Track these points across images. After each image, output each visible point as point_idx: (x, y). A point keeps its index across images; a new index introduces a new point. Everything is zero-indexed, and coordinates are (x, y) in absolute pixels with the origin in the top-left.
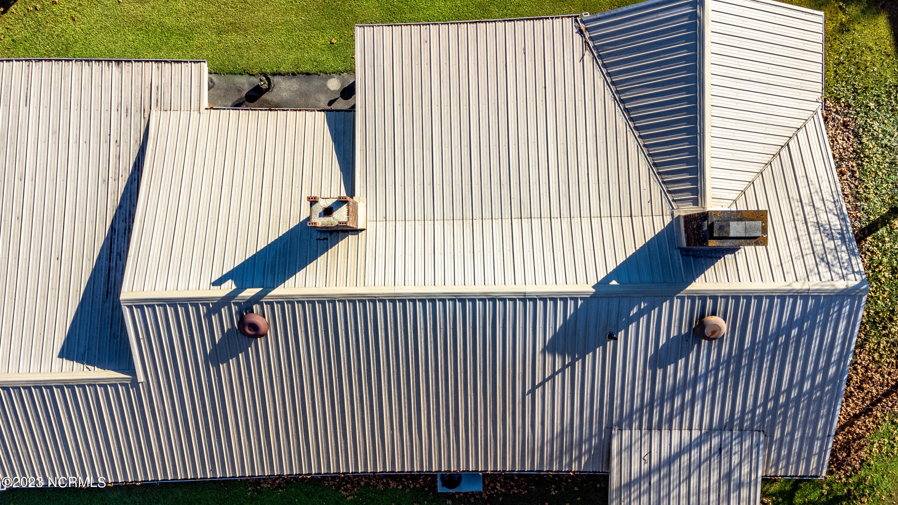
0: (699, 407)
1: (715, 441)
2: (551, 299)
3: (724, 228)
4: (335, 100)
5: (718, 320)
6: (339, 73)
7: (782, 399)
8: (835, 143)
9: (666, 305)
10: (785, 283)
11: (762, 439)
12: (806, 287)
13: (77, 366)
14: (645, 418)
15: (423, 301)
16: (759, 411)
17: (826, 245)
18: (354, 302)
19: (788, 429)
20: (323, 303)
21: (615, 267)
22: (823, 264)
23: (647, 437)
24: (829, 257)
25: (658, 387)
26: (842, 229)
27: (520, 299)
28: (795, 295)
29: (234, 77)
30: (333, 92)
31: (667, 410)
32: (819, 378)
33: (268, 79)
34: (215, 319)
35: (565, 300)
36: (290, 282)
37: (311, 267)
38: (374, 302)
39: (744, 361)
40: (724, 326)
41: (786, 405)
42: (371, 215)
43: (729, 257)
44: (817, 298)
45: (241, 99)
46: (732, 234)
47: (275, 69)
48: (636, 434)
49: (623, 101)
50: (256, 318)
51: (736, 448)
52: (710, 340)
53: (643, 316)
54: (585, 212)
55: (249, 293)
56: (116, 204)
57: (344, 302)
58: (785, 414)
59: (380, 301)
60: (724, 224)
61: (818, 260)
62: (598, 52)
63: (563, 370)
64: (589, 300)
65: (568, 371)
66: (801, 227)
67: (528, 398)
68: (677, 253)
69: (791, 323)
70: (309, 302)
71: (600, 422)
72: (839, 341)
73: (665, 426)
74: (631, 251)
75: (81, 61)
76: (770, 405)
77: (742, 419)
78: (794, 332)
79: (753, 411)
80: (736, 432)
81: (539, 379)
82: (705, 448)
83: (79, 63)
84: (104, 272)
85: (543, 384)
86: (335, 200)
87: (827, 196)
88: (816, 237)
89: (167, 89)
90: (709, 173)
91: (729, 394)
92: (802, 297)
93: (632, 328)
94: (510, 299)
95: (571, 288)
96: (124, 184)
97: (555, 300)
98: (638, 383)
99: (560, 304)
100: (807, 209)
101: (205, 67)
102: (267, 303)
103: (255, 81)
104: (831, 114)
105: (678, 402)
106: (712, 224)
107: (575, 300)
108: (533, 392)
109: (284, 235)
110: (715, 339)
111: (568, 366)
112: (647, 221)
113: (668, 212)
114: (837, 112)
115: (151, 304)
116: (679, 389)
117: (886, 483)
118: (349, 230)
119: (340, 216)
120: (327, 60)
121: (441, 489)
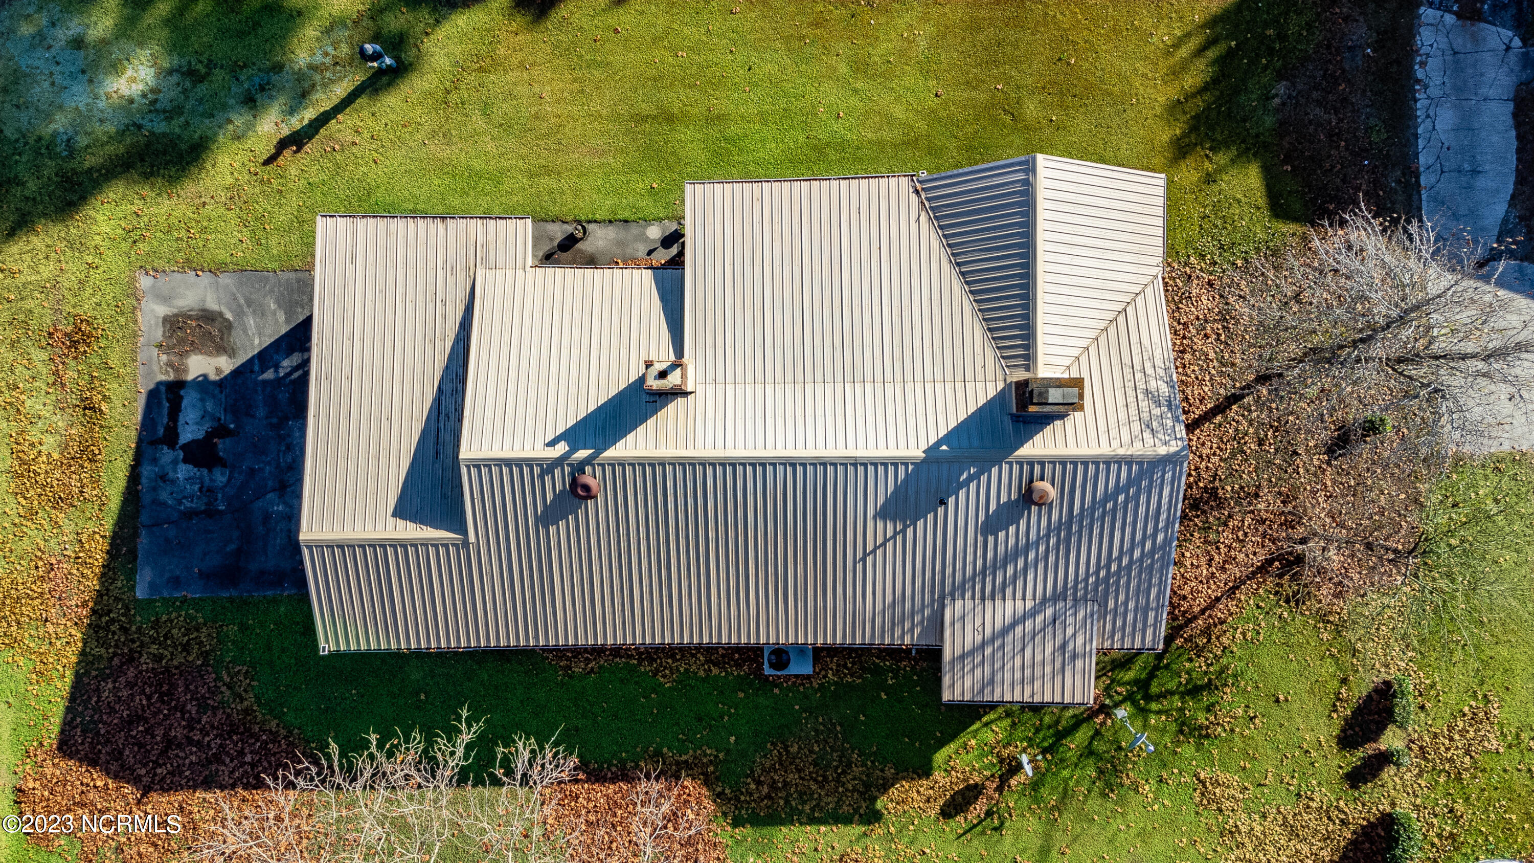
0: (1032, 575)
1: (1049, 612)
2: (882, 464)
3: (1043, 394)
4: (655, 249)
5: (1045, 485)
6: (661, 220)
7: (1114, 568)
8: (1200, 303)
9: (995, 471)
10: (1110, 449)
11: (1096, 608)
12: (1129, 453)
13: (411, 525)
14: (978, 588)
15: (753, 465)
16: (1091, 580)
17: (1152, 412)
18: (684, 465)
19: (1121, 598)
20: (653, 466)
21: (946, 432)
22: (1148, 431)
23: (981, 607)
24: (1154, 423)
25: (990, 555)
26: (1169, 396)
27: (851, 464)
28: (1120, 461)
29: (545, 224)
30: (653, 241)
31: (999, 580)
32: (1148, 545)
33: (583, 227)
34: (548, 479)
35: (896, 465)
36: (621, 444)
37: (641, 429)
38: (704, 465)
39: (1075, 528)
40: (1053, 493)
41: (1118, 573)
42: (700, 378)
43: (1058, 423)
44: (1140, 463)
45: (553, 248)
46: (1050, 401)
47: (590, 216)
48: (969, 604)
49: (958, 264)
50: (587, 479)
51: (1070, 620)
52: (1040, 505)
53: (972, 481)
54: (919, 377)
55: (582, 454)
56: (443, 365)
57: (674, 465)
58: (1117, 583)
59: (710, 464)
60: (1043, 390)
61: (1143, 426)
62: (934, 213)
63: (894, 537)
64: (919, 465)
65: (899, 539)
66: (1130, 392)
67: (859, 566)
68: (1007, 420)
69: (1118, 490)
70: (639, 464)
71: (933, 592)
72: (1164, 507)
73: (998, 596)
74: (962, 417)
75: (406, 217)
76: (1102, 573)
77: (1075, 587)
78: (1121, 498)
79: (1086, 580)
80: (1070, 603)
81: (870, 547)
82: (1039, 619)
83: (405, 220)
84: (433, 434)
85: (874, 551)
86: (669, 364)
87: (1159, 363)
88: (1144, 404)
89: (492, 246)
90: (1041, 339)
91: (1062, 562)
92: (1126, 463)
93: (962, 493)
94: (841, 464)
95: (902, 452)
96: (451, 344)
97: (885, 465)
98: (970, 550)
99: (891, 469)
100: (1139, 376)
101: (529, 221)
102: (599, 465)
103: (569, 229)
104: (1195, 272)
105: (1010, 571)
106: (1032, 390)
107: (906, 465)
108: (864, 560)
109: (613, 397)
110: (1044, 504)
111: (899, 533)
112: (980, 386)
113: (1002, 378)
114: (1201, 270)
115: (488, 463)
116: (1011, 556)
117: (1251, 673)
118: (679, 393)
119: (674, 378)
120: (647, 206)
121: (767, 670)
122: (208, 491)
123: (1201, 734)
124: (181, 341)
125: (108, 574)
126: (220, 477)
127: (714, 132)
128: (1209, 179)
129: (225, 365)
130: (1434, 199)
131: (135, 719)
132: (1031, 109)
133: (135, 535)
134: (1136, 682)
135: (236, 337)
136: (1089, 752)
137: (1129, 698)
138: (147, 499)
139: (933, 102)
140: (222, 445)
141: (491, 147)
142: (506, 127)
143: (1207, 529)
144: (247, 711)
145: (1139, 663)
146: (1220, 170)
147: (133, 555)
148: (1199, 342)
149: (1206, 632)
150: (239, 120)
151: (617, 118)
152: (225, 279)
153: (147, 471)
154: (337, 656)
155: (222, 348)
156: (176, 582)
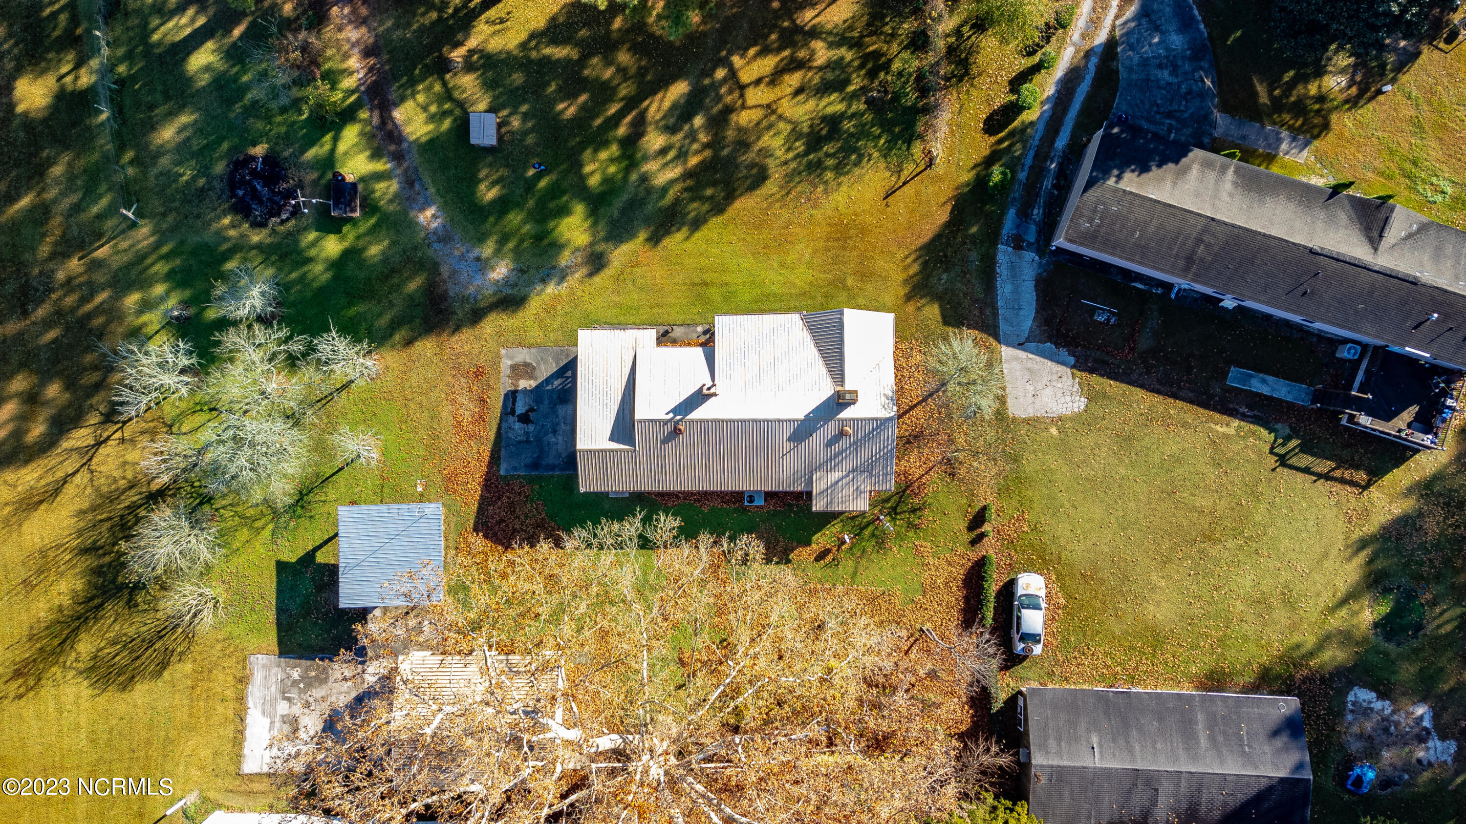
0: (845, 462)
1: (851, 476)
2: (788, 421)
3: (844, 396)
5: (848, 428)
6: (702, 324)
7: (874, 459)
9: (830, 424)
10: (870, 415)
11: (868, 475)
12: (876, 416)
13: (615, 444)
14: (825, 467)
15: (741, 422)
16: (866, 464)
17: (885, 402)
18: (716, 422)
19: (877, 471)
20: (704, 421)
23: (826, 474)
25: (829, 455)
26: (892, 396)
27: (777, 421)
28: (873, 419)
31: (833, 464)
32: (885, 450)
33: (672, 327)
34: (665, 427)
35: (794, 421)
36: (693, 413)
37: (700, 408)
38: (723, 422)
39: (859, 444)
40: (850, 431)
41: (875, 461)
42: (720, 391)
43: (850, 406)
44: (881, 420)
45: (659, 336)
46: (846, 398)
47: (674, 323)
48: (822, 474)
49: (817, 347)
50: (680, 427)
51: (859, 479)
52: (846, 436)
53: (822, 427)
55: (679, 417)
57: (712, 421)
58: (875, 465)
59: (725, 421)
60: (844, 394)
61: (882, 407)
62: (809, 328)
64: (803, 421)
65: (795, 449)
66: (878, 395)
67: (781, 460)
68: (835, 404)
69: (873, 430)
70: (699, 421)
71: (808, 470)
72: (890, 436)
73: (833, 470)
76: (870, 461)
77: (860, 466)
78: (875, 433)
79: (864, 464)
80: (859, 473)
81: (785, 452)
82: (848, 479)
84: (622, 410)
85: (786, 454)
86: (711, 385)
88: (882, 399)
90: (846, 375)
91: (855, 457)
92: (876, 420)
93: (818, 432)
94: (774, 421)
95: (796, 417)
96: (627, 377)
97: (790, 421)
98: (822, 453)
99: (792, 423)
102: (684, 421)
103: (667, 328)
105: (837, 461)
106: (840, 394)
107: (798, 421)
108: (783, 457)
109: (691, 396)
110: (848, 435)
111: (795, 447)
112: (825, 392)
113: (833, 389)
115: (644, 421)
116: (837, 455)
117: (936, 504)
118: (715, 395)
119: (713, 390)
120: (697, 318)
121: (746, 504)
122: (527, 433)
123: (916, 527)
124: (517, 374)
125: (490, 465)
126: (531, 428)
127: (724, 289)
128: (919, 309)
129: (533, 384)
130: (1005, 319)
131: (501, 521)
132: (850, 282)
133: (500, 450)
134: (891, 508)
135: (537, 373)
136: (873, 535)
137: (889, 514)
138: (504, 436)
139: (811, 279)
140: (531, 415)
141: (635, 297)
142: (641, 289)
143: (919, 447)
144: (543, 519)
145: (893, 500)
146: (923, 306)
147: (499, 458)
148: (916, 374)
149: (919, 488)
150: (539, 288)
151: (685, 284)
152: (533, 350)
153: (504, 425)
154: (586, 493)
155: (531, 377)
156: (515, 468)
